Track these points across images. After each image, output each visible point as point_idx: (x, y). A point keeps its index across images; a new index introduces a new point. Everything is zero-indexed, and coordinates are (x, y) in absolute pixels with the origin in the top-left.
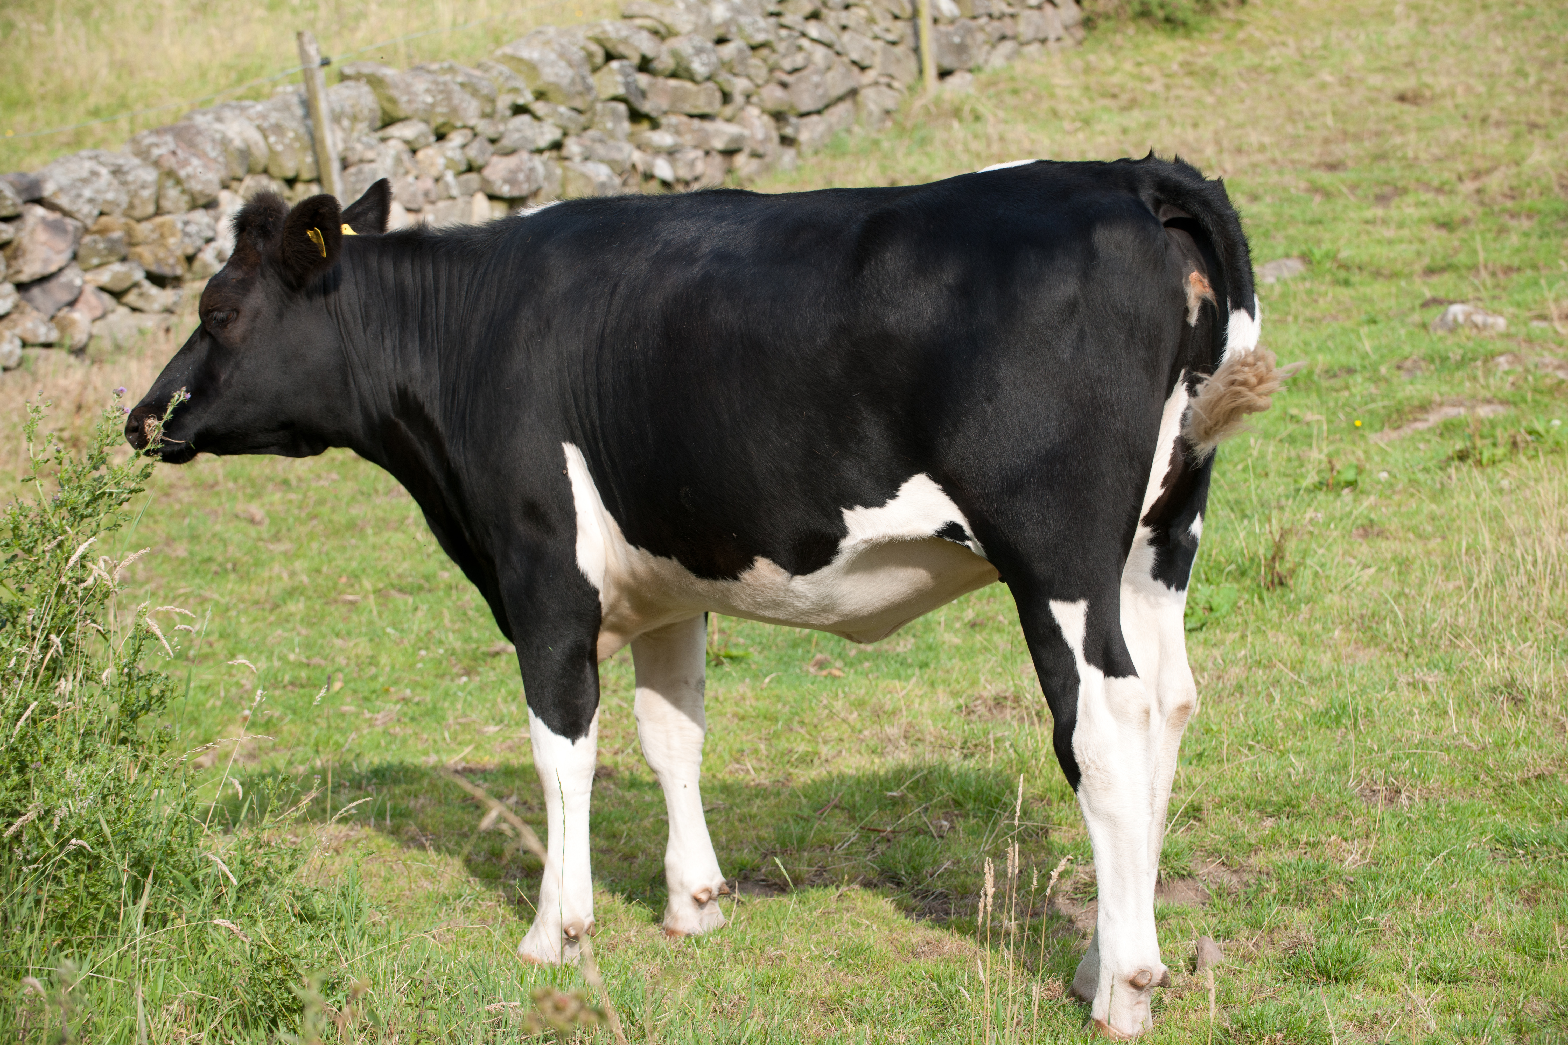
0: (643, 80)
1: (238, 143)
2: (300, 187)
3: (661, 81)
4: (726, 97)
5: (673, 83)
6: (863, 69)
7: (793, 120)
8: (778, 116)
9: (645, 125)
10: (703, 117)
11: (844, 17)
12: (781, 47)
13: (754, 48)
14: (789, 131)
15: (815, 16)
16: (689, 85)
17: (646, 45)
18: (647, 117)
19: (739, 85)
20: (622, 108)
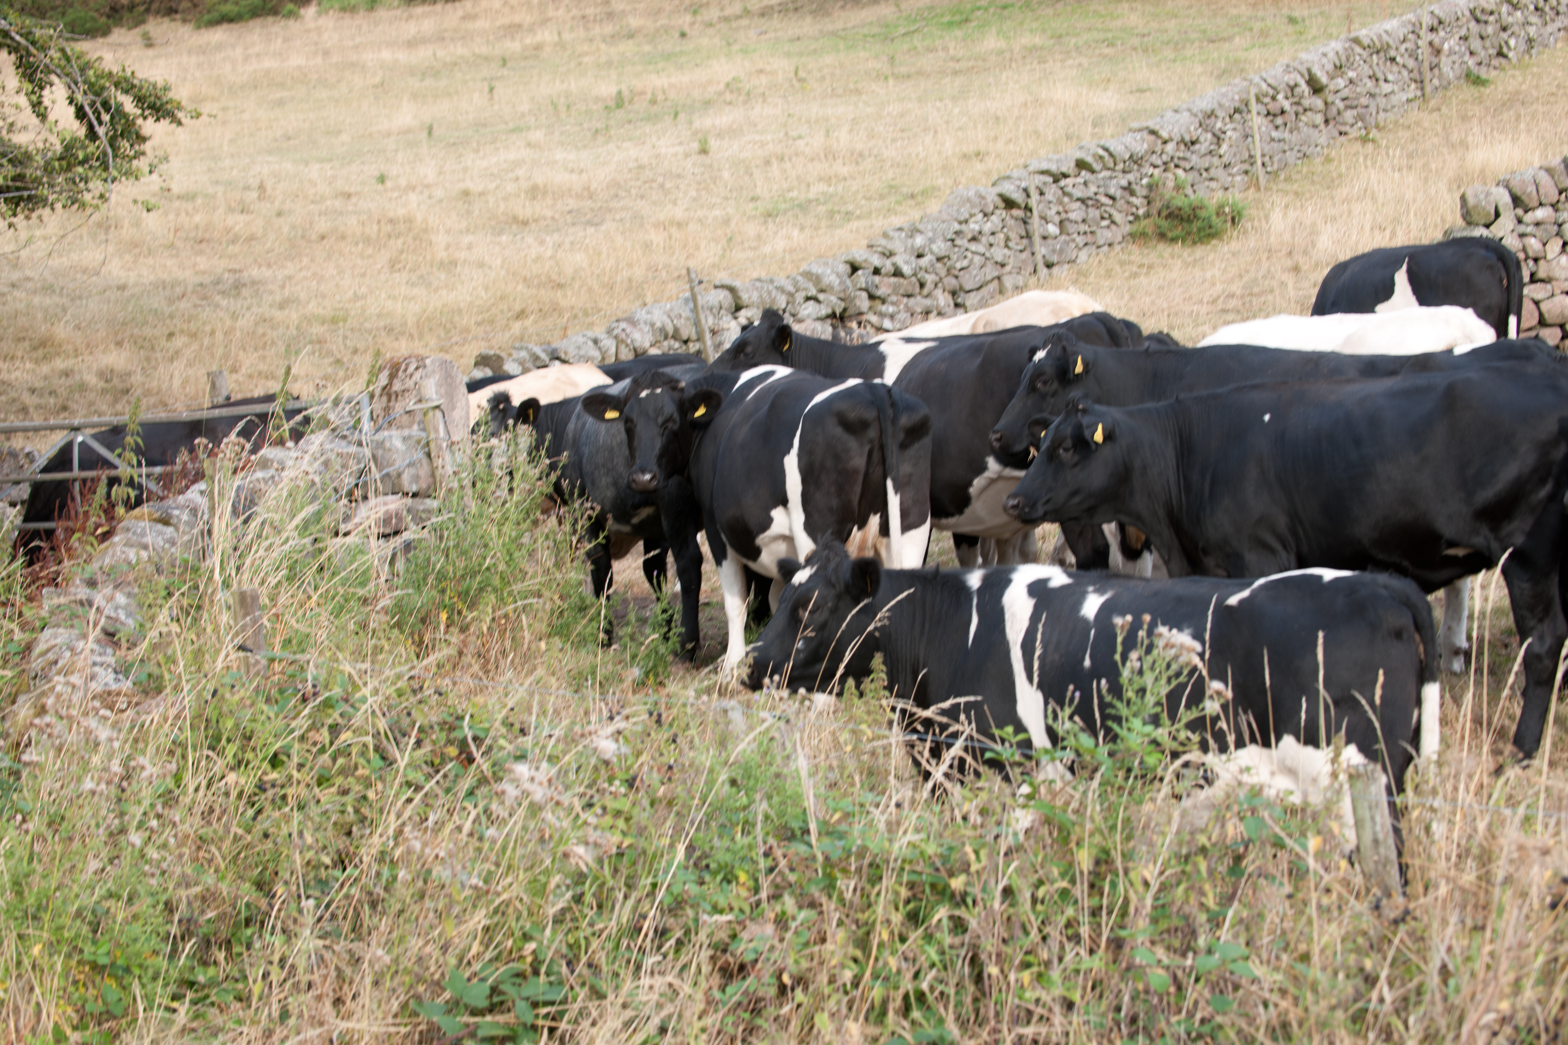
0: (877, 279)
1: (658, 324)
2: (691, 345)
3: (886, 280)
4: (922, 285)
5: (893, 280)
6: (1003, 265)
7: (962, 294)
8: (954, 293)
9: (878, 303)
10: (909, 296)
11: (991, 239)
12: (955, 257)
13: (939, 259)
14: (959, 300)
15: (974, 239)
16: (901, 280)
17: (876, 261)
18: (879, 298)
19: (930, 278)
20: (864, 295)
